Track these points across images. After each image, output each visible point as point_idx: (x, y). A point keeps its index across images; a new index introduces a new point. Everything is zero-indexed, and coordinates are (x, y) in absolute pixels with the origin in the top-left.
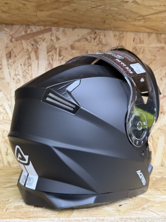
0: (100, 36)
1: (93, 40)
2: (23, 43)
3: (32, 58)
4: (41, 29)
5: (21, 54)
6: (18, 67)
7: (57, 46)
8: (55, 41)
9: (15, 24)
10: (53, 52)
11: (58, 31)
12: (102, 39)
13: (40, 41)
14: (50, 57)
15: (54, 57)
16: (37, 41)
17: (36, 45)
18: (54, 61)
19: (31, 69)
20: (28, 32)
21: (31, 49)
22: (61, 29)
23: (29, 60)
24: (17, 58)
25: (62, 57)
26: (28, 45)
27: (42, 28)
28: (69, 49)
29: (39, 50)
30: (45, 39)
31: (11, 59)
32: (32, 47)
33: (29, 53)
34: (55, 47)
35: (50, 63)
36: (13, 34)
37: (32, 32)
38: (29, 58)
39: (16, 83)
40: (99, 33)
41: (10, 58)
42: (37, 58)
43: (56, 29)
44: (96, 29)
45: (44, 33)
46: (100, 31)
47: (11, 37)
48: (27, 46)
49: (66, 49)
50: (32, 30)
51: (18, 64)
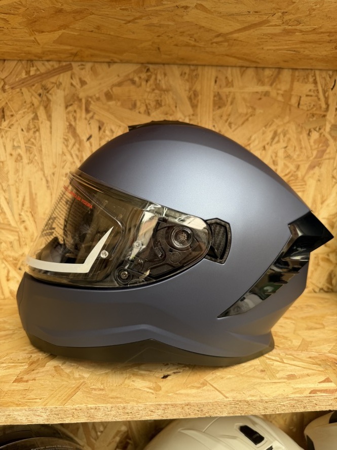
0: (156, 75)
1: (144, 83)
2: (23, 92)
3: (40, 119)
4: (53, 66)
5: (20, 112)
6: (17, 134)
7: (82, 95)
8: (78, 86)
9: (8, 60)
10: (75, 107)
11: (82, 69)
12: (160, 81)
13: (53, 87)
14: (71, 115)
15: (78, 115)
16: (48, 89)
17: (45, 95)
18: (77, 121)
19: (40, 136)
20: (32, 73)
21: (38, 103)
22: (89, 66)
23: (36, 121)
24: (14, 119)
25: (91, 114)
26: (32, 95)
27: (56, 65)
28: (103, 98)
29: (52, 103)
30: (61, 84)
31: (5, 120)
32: (39, 99)
33: (34, 108)
34: (78, 97)
35: (71, 125)
36: (6, 77)
37: (38, 73)
38: (36, 118)
39: (16, 161)
40: (155, 70)
41: (3, 120)
42: (49, 117)
43: (79, 66)
44: (148, 63)
45: (59, 74)
46: (156, 67)
47: (2, 83)
48: (31, 97)
49: (98, 99)
50: (38, 70)
51: (17, 128)
